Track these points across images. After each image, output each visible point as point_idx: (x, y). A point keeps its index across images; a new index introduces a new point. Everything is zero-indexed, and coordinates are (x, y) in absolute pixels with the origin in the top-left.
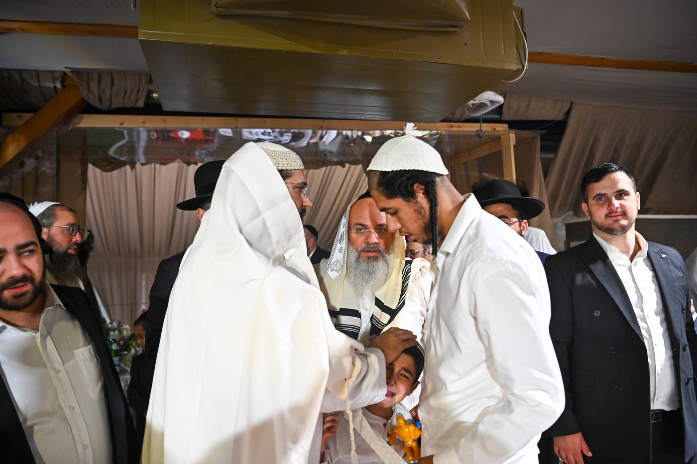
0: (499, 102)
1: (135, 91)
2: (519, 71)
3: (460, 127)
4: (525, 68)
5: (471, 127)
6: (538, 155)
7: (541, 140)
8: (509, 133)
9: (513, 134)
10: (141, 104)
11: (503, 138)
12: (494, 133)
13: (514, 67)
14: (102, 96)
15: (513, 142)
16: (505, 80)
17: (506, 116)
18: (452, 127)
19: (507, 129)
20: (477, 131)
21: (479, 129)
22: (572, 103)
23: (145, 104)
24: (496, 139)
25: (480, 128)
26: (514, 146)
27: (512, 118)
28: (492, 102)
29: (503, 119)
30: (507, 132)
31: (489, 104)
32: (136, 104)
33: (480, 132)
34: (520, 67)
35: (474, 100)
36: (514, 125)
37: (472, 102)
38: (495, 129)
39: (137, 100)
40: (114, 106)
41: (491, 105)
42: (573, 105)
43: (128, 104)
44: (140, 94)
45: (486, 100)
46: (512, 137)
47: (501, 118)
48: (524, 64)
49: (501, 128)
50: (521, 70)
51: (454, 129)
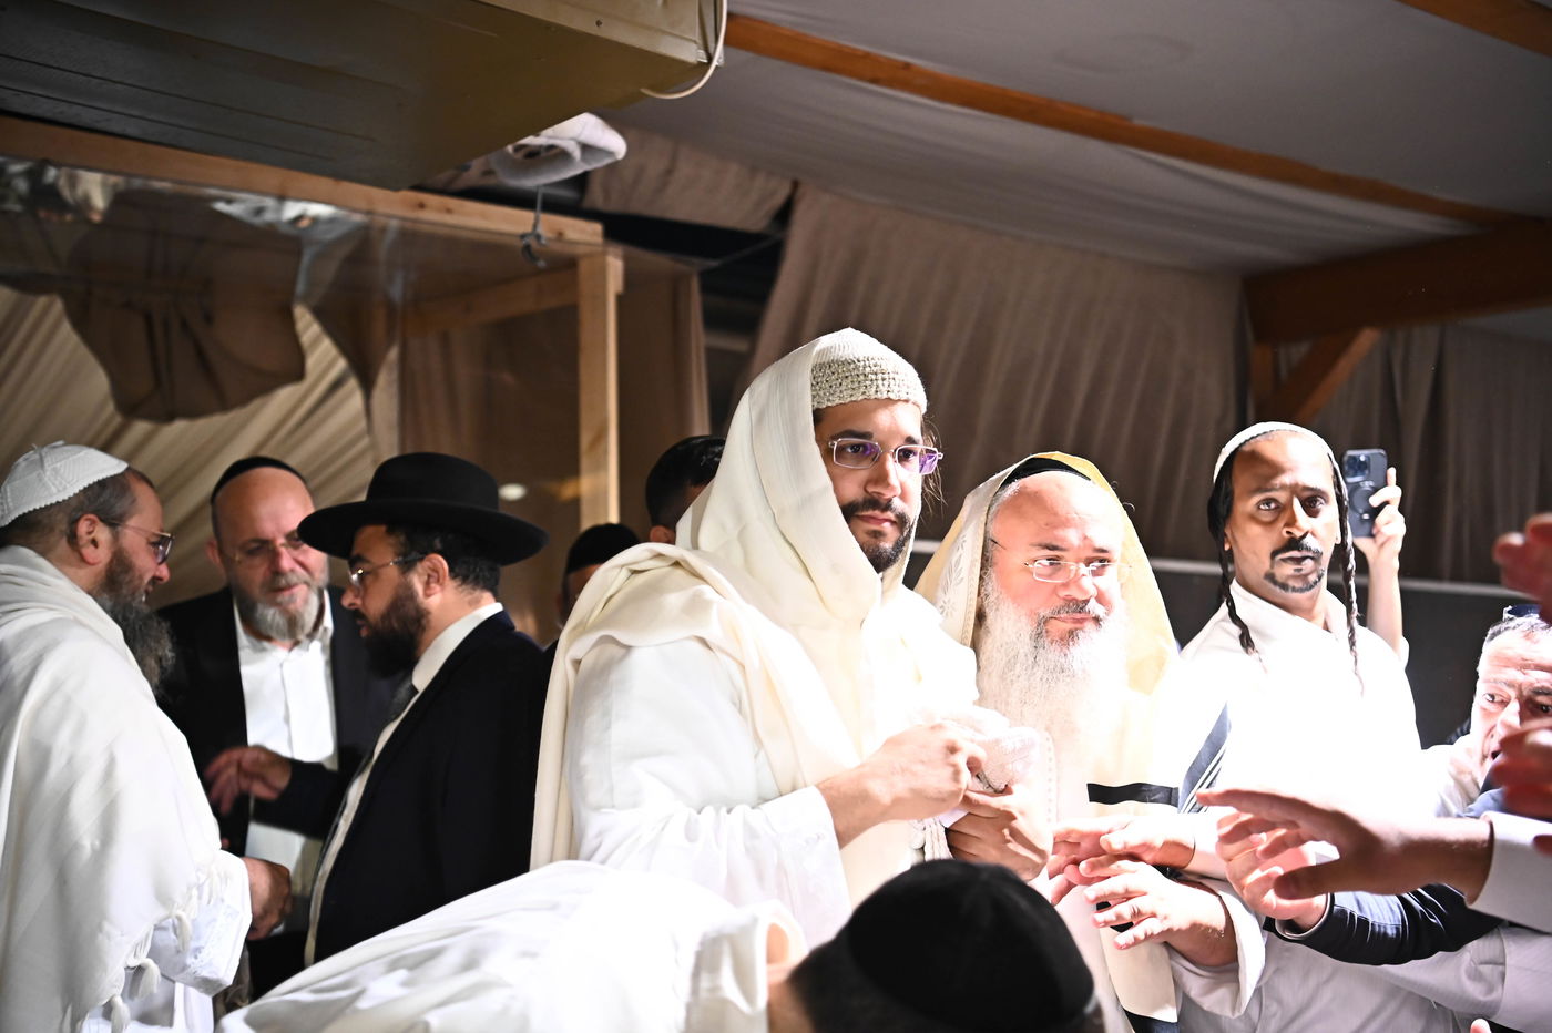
0: (610, 153)
3: (449, 211)
4: (715, 63)
5: (484, 216)
6: (699, 340)
7: (706, 289)
8: (604, 254)
9: (616, 256)
11: (584, 267)
12: (557, 247)
13: (691, 54)
15: (614, 282)
16: (652, 88)
17: (596, 198)
18: (422, 206)
19: (599, 239)
20: (523, 236)
21: (529, 229)
22: (796, 185)
24: (566, 265)
25: (535, 226)
26: (620, 299)
27: (614, 206)
28: (587, 148)
29: (587, 204)
30: (600, 249)
31: (577, 153)
33: (532, 241)
34: (701, 58)
36: (621, 228)
38: (560, 235)
41: (584, 159)
42: (801, 190)
45: (572, 139)
46: (615, 266)
47: (581, 200)
48: (711, 45)
49: (582, 232)
50: (704, 67)
51: (428, 215)
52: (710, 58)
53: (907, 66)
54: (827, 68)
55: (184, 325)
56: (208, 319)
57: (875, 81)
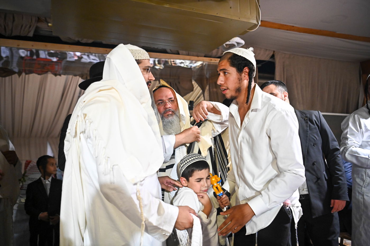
0: (242, 44)
1: (28, 26)
2: (256, 26)
4: (259, 24)
10: (31, 34)
14: (7, 28)
22: (274, 51)
23: (34, 35)
28: (238, 44)
31: (236, 45)
32: (27, 34)
34: (257, 23)
35: (230, 42)
37: (228, 43)
39: (29, 32)
40: (14, 34)
42: (275, 53)
43: (23, 34)
44: (31, 28)
45: (235, 42)
48: (258, 21)
50: (257, 25)
51: (212, 61)
52: (258, 23)
53: (293, 26)
54: (279, 29)
55: (176, 84)
56: (179, 83)
57: (287, 30)
